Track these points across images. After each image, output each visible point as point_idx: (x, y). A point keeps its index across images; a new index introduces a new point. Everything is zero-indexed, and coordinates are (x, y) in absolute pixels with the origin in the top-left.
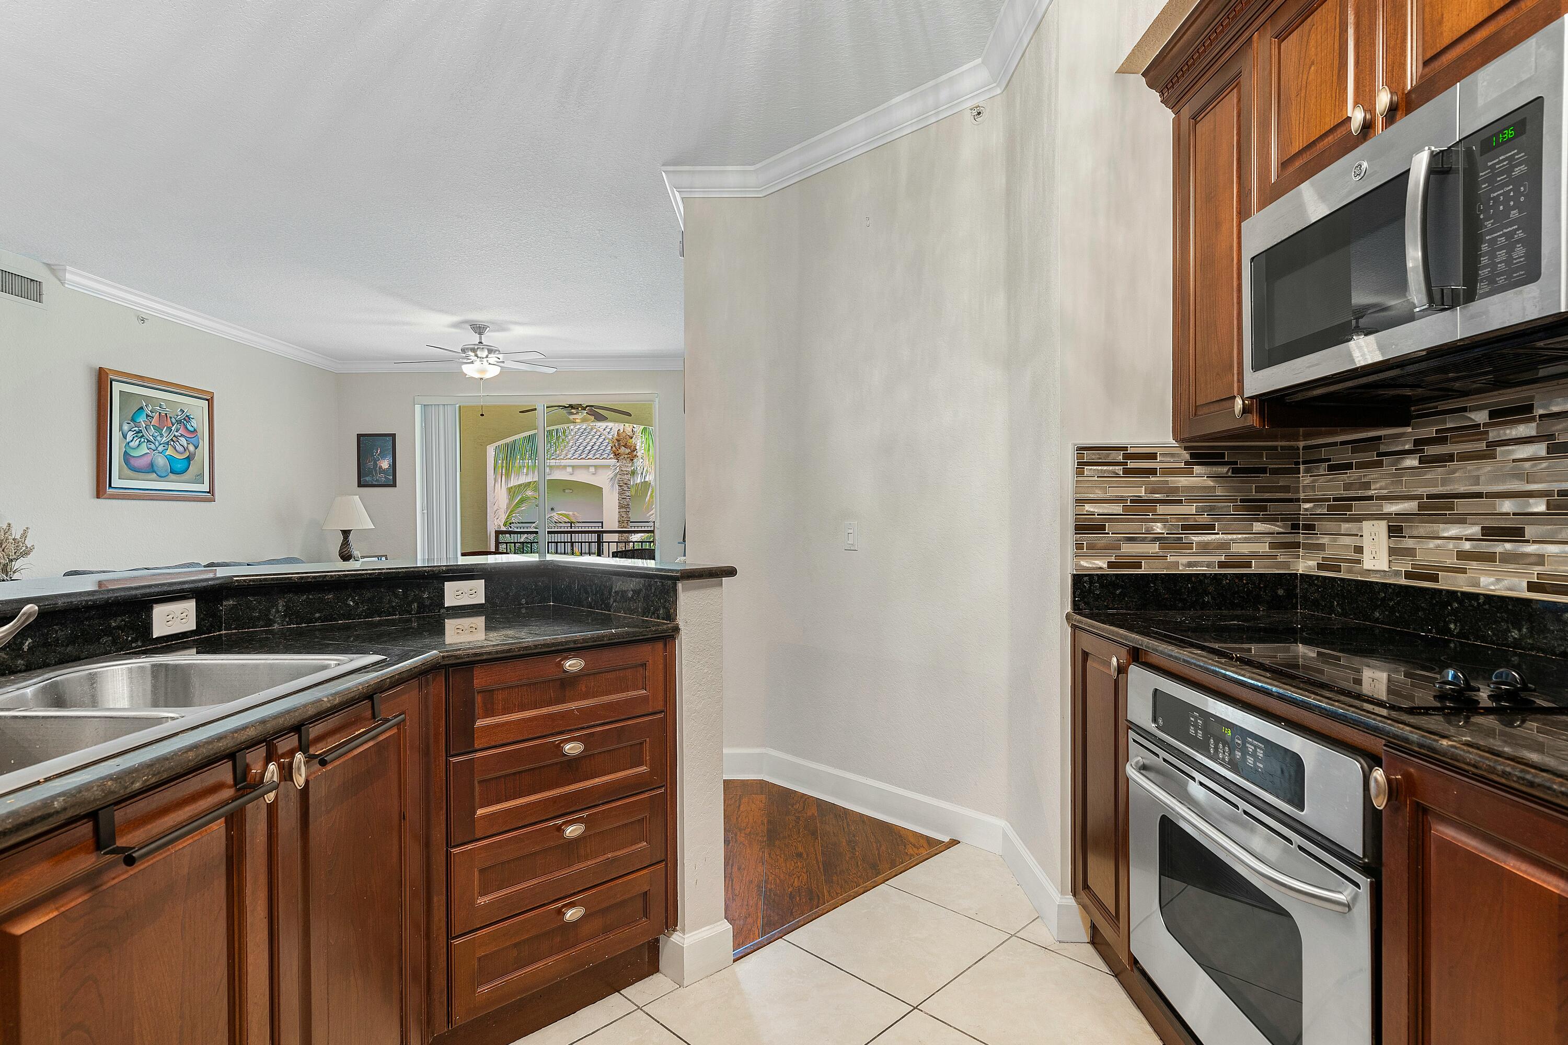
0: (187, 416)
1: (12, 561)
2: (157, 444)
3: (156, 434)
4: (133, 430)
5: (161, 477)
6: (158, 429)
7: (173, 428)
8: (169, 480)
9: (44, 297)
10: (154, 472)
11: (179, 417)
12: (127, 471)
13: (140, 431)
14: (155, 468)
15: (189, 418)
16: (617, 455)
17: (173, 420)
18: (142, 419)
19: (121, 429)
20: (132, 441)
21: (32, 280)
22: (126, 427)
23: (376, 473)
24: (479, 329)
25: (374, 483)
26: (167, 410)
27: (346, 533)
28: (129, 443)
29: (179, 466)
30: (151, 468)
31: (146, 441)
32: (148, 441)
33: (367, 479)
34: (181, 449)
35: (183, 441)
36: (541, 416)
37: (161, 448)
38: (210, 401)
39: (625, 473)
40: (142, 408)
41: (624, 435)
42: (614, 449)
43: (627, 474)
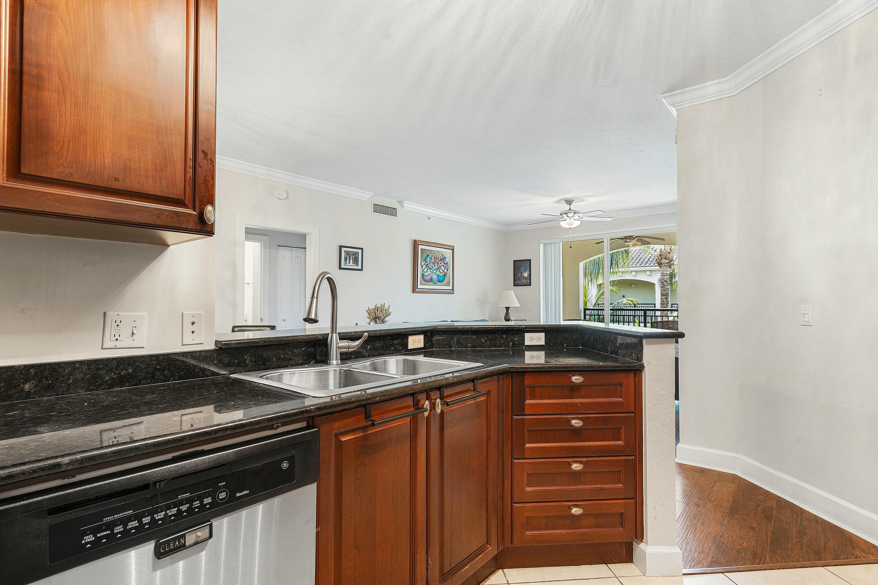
0: (444, 257)
1: (384, 318)
2: (433, 270)
3: (433, 266)
4: (425, 264)
5: (435, 284)
6: (434, 263)
7: (439, 263)
8: (437, 285)
9: (398, 215)
10: (432, 281)
11: (441, 258)
12: (423, 282)
13: (427, 265)
14: (433, 280)
16: (660, 264)
17: (439, 259)
18: (428, 259)
19: (421, 264)
22: (423, 263)
23: (522, 279)
24: (569, 202)
25: (521, 284)
26: (437, 255)
27: (507, 308)
28: (424, 270)
29: (441, 279)
30: (431, 280)
32: (430, 269)
33: (518, 282)
34: (441, 271)
35: (443, 268)
36: (606, 245)
37: (435, 272)
38: (453, 250)
39: (665, 274)
40: (428, 255)
41: (665, 252)
42: (658, 260)
43: (666, 275)
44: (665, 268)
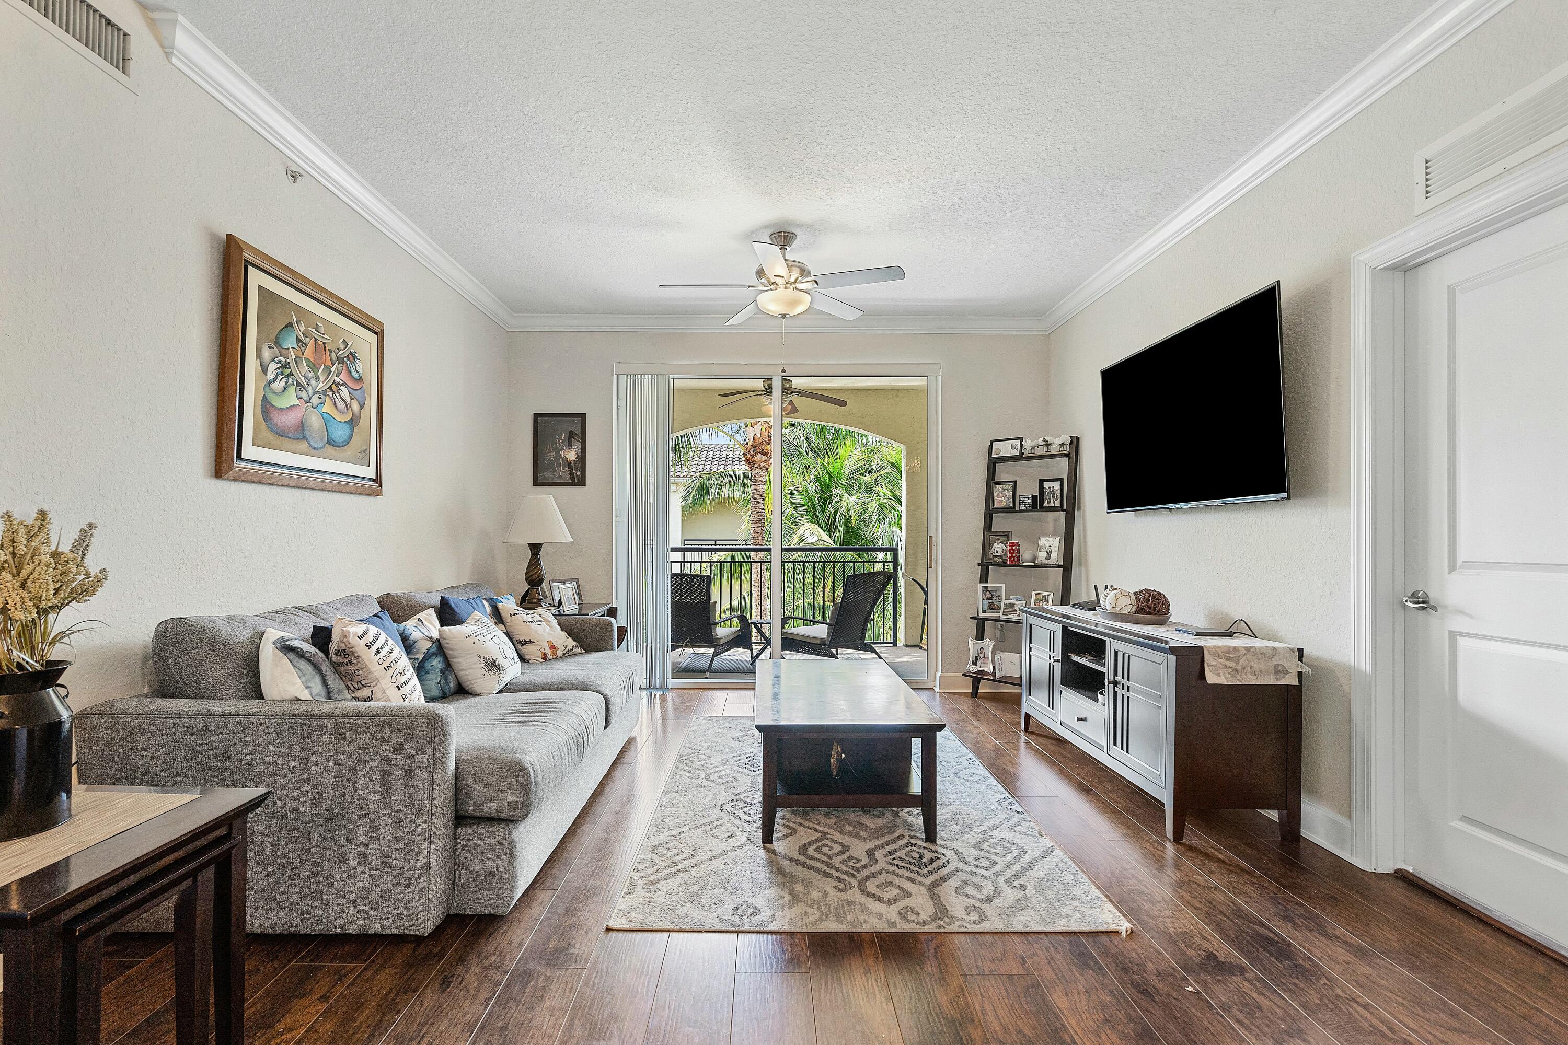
0: (351, 353)
2: (310, 391)
3: (310, 375)
4: (277, 360)
5: (314, 451)
6: (313, 367)
7: (333, 369)
8: (322, 455)
9: (132, 65)
10: (305, 438)
11: (341, 352)
12: (266, 434)
13: (286, 366)
14: (307, 433)
15: (353, 357)
17: (333, 355)
18: (290, 343)
19: (259, 355)
20: (275, 379)
21: (109, 23)
22: (267, 354)
23: (559, 467)
24: (785, 239)
25: (556, 480)
26: (326, 336)
27: (535, 548)
28: (270, 383)
29: (338, 434)
30: (300, 432)
31: (295, 383)
32: (299, 385)
33: (547, 474)
34: (341, 405)
35: (345, 392)
37: (315, 400)
38: (380, 335)
39: (760, 483)
40: (290, 325)
41: (761, 440)
42: (749, 455)
43: (762, 485)
44: (759, 470)
